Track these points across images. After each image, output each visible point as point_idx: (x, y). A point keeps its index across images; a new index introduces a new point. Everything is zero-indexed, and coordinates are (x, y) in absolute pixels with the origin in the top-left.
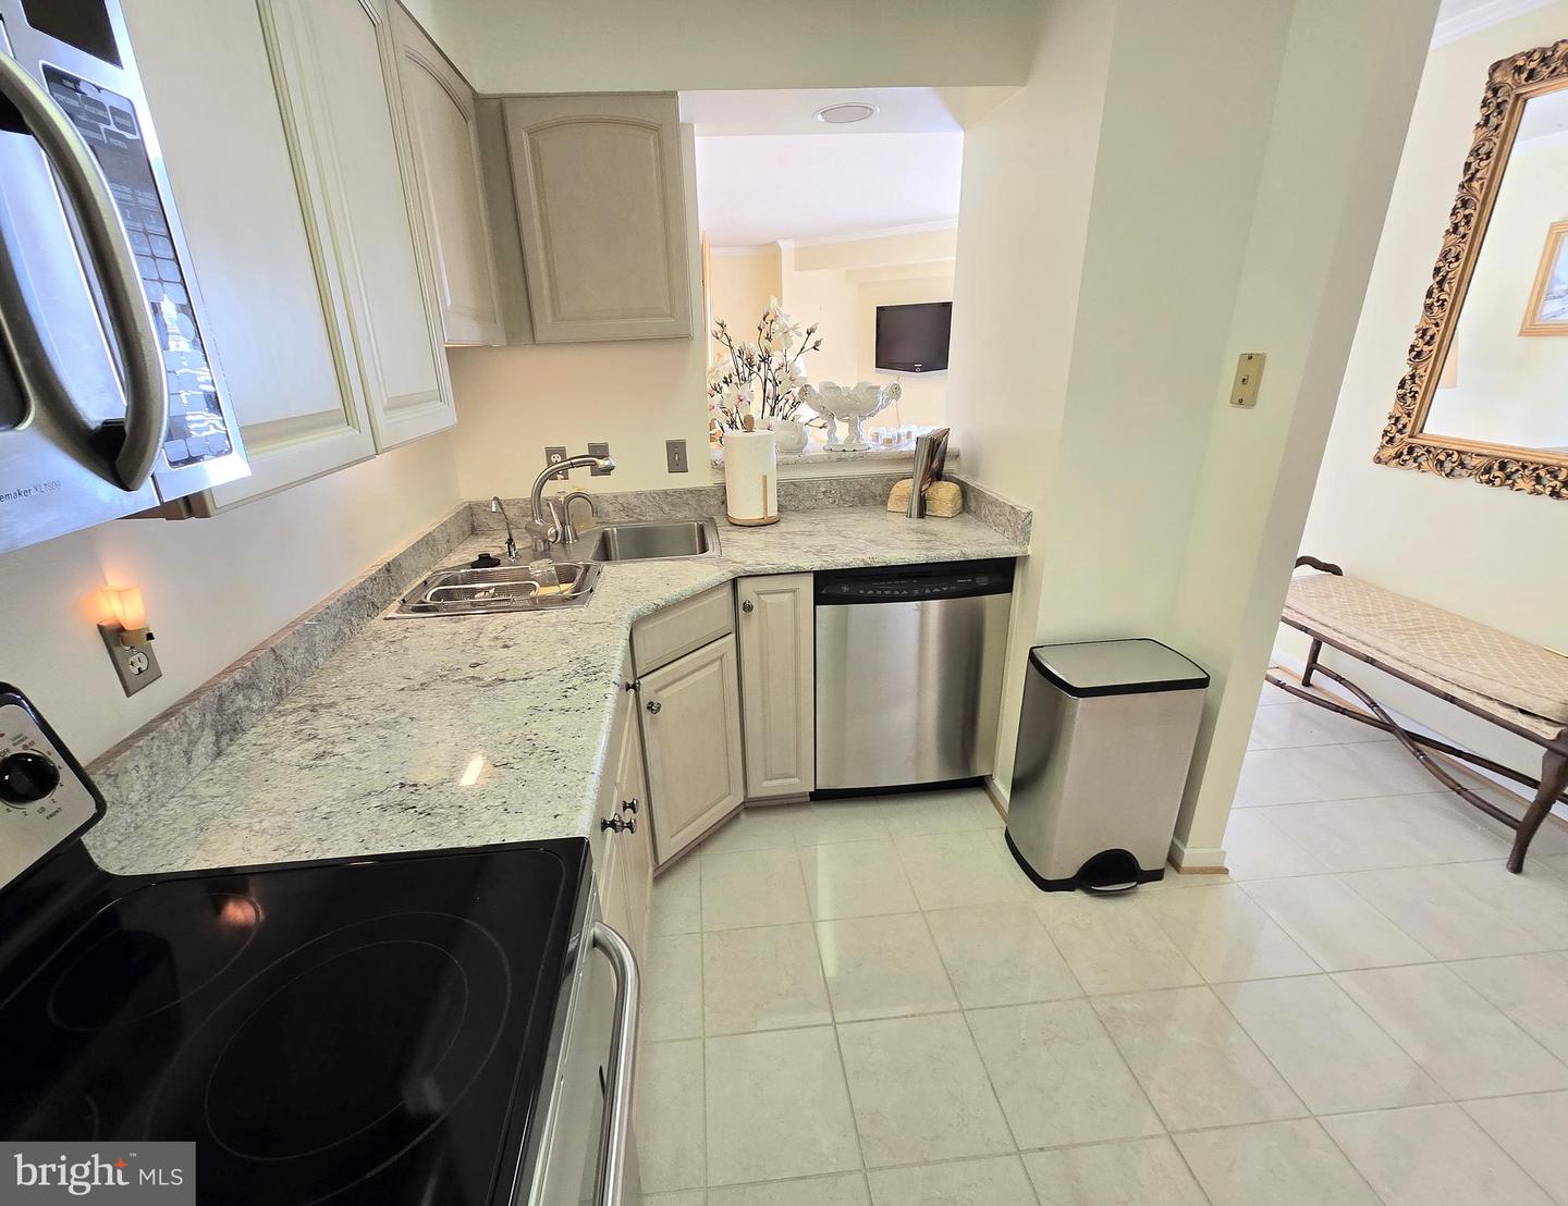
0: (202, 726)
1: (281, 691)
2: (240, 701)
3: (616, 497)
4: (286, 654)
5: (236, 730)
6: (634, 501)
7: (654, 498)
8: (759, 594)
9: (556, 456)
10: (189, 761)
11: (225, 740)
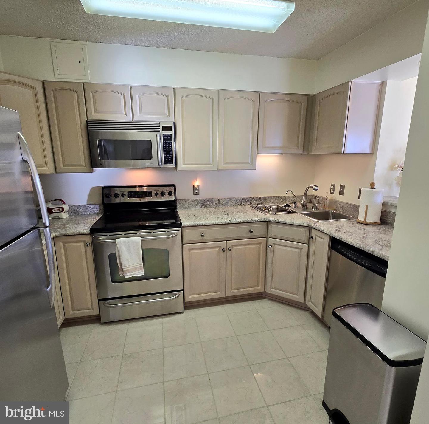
0: (200, 203)
1: (217, 206)
2: (208, 203)
3: (341, 203)
4: (221, 201)
5: (205, 206)
6: (345, 206)
7: (350, 206)
8: (316, 236)
9: (333, 186)
10: (196, 206)
11: (203, 207)
